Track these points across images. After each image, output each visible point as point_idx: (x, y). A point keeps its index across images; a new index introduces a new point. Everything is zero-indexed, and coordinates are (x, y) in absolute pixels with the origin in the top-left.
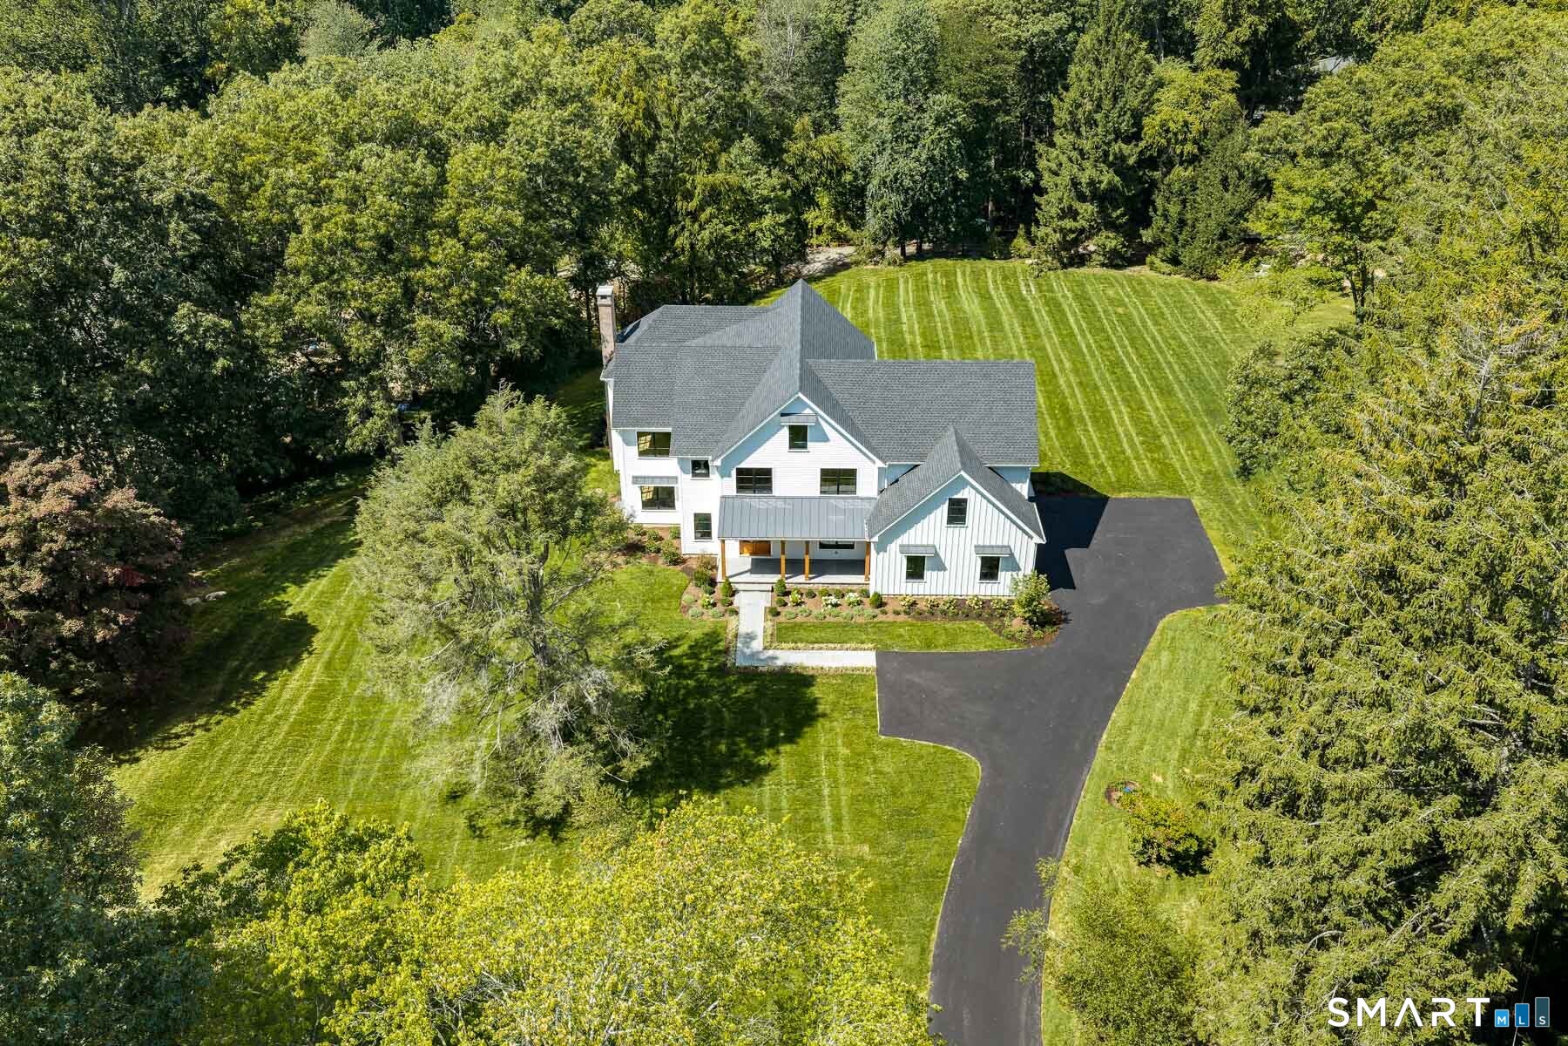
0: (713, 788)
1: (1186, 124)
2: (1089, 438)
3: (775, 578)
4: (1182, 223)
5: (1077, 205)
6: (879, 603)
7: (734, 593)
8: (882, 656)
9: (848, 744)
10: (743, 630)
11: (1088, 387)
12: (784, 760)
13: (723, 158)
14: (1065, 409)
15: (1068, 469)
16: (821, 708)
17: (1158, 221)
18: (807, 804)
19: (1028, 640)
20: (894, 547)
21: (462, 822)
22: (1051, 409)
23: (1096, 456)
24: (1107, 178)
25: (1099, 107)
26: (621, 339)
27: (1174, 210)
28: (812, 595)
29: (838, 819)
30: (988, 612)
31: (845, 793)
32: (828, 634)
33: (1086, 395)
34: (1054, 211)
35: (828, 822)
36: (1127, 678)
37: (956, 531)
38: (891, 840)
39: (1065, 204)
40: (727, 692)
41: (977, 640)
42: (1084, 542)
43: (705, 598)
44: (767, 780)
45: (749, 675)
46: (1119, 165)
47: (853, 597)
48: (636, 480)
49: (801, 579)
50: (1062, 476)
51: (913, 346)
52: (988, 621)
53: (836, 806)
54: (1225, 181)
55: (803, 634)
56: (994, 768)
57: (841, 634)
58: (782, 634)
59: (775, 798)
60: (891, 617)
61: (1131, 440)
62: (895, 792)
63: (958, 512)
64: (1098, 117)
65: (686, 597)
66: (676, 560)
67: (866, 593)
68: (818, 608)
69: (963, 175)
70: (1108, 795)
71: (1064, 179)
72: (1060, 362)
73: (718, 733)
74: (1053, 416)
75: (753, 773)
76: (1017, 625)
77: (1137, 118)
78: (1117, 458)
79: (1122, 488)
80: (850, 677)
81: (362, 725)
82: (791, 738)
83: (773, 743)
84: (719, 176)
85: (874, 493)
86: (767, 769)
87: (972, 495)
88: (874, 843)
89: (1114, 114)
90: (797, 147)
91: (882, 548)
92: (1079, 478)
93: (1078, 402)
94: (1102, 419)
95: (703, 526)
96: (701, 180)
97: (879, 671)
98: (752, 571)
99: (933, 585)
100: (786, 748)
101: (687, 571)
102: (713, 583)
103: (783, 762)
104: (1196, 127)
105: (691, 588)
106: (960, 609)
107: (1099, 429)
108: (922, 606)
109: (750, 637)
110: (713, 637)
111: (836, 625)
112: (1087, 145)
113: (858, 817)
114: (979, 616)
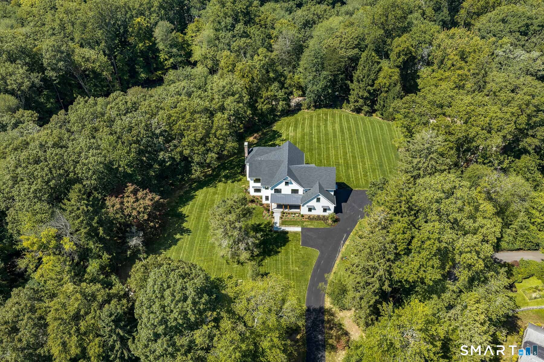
0: (269, 256)
1: (385, 83)
2: (352, 172)
3: (282, 210)
4: (384, 106)
5: (359, 99)
6: (303, 216)
7: (273, 213)
8: (302, 229)
9: (295, 248)
10: (275, 221)
11: (354, 157)
12: (283, 250)
13: (270, 88)
14: (348, 164)
15: (345, 182)
16: (290, 239)
17: (378, 105)
18: (287, 259)
19: (332, 225)
20: (306, 206)
21: (225, 262)
22: (344, 163)
23: (352, 178)
24: (366, 94)
25: (364, 77)
26: (249, 153)
27: (382, 103)
28: (289, 214)
29: (292, 262)
30: (324, 219)
31: (294, 257)
32: (292, 223)
33: (353, 160)
34: (353, 100)
35: (291, 263)
36: (350, 234)
37: (318, 203)
38: (302, 267)
39: (356, 99)
40: (272, 235)
41: (321, 225)
42: (346, 202)
43: (268, 214)
44: (280, 254)
45: (276, 232)
46: (369, 91)
47: (297, 215)
48: (253, 187)
49: (287, 210)
50: (344, 183)
51: (315, 143)
52: (324, 221)
53: (292, 260)
54: (394, 98)
55: (287, 223)
56: (322, 252)
57: (294, 223)
58: (283, 223)
59: (281, 258)
60: (305, 220)
61: (361, 174)
62: (303, 257)
63: (318, 200)
64: (364, 80)
65: (264, 214)
66: (262, 205)
67: (300, 214)
68: (291, 217)
69: (330, 91)
70: (342, 259)
71: (356, 92)
72: (349, 149)
73: (270, 244)
74: (344, 166)
75: (277, 253)
76: (330, 221)
77: (373, 81)
78: (357, 179)
79: (356, 187)
80: (296, 233)
81: (204, 241)
82: (284, 245)
83: (281, 246)
84: (269, 93)
85: (302, 193)
86: (279, 252)
87: (321, 197)
88: (299, 267)
89: (367, 80)
90: (288, 81)
91: (303, 206)
92: (348, 184)
93: (351, 162)
94: (355, 167)
95: (267, 198)
96: (265, 94)
97: (302, 232)
98: (277, 208)
99: (313, 213)
100: (283, 248)
101: (264, 207)
102: (269, 210)
103: (283, 251)
104: (388, 84)
105: (265, 211)
106: (318, 218)
107: (354, 170)
108: (311, 217)
109: (276, 223)
110: (269, 223)
111: (293, 221)
112: (361, 86)
113: (296, 262)
114: (322, 220)
